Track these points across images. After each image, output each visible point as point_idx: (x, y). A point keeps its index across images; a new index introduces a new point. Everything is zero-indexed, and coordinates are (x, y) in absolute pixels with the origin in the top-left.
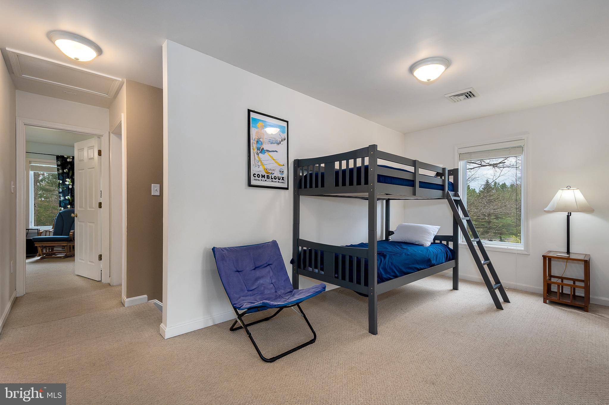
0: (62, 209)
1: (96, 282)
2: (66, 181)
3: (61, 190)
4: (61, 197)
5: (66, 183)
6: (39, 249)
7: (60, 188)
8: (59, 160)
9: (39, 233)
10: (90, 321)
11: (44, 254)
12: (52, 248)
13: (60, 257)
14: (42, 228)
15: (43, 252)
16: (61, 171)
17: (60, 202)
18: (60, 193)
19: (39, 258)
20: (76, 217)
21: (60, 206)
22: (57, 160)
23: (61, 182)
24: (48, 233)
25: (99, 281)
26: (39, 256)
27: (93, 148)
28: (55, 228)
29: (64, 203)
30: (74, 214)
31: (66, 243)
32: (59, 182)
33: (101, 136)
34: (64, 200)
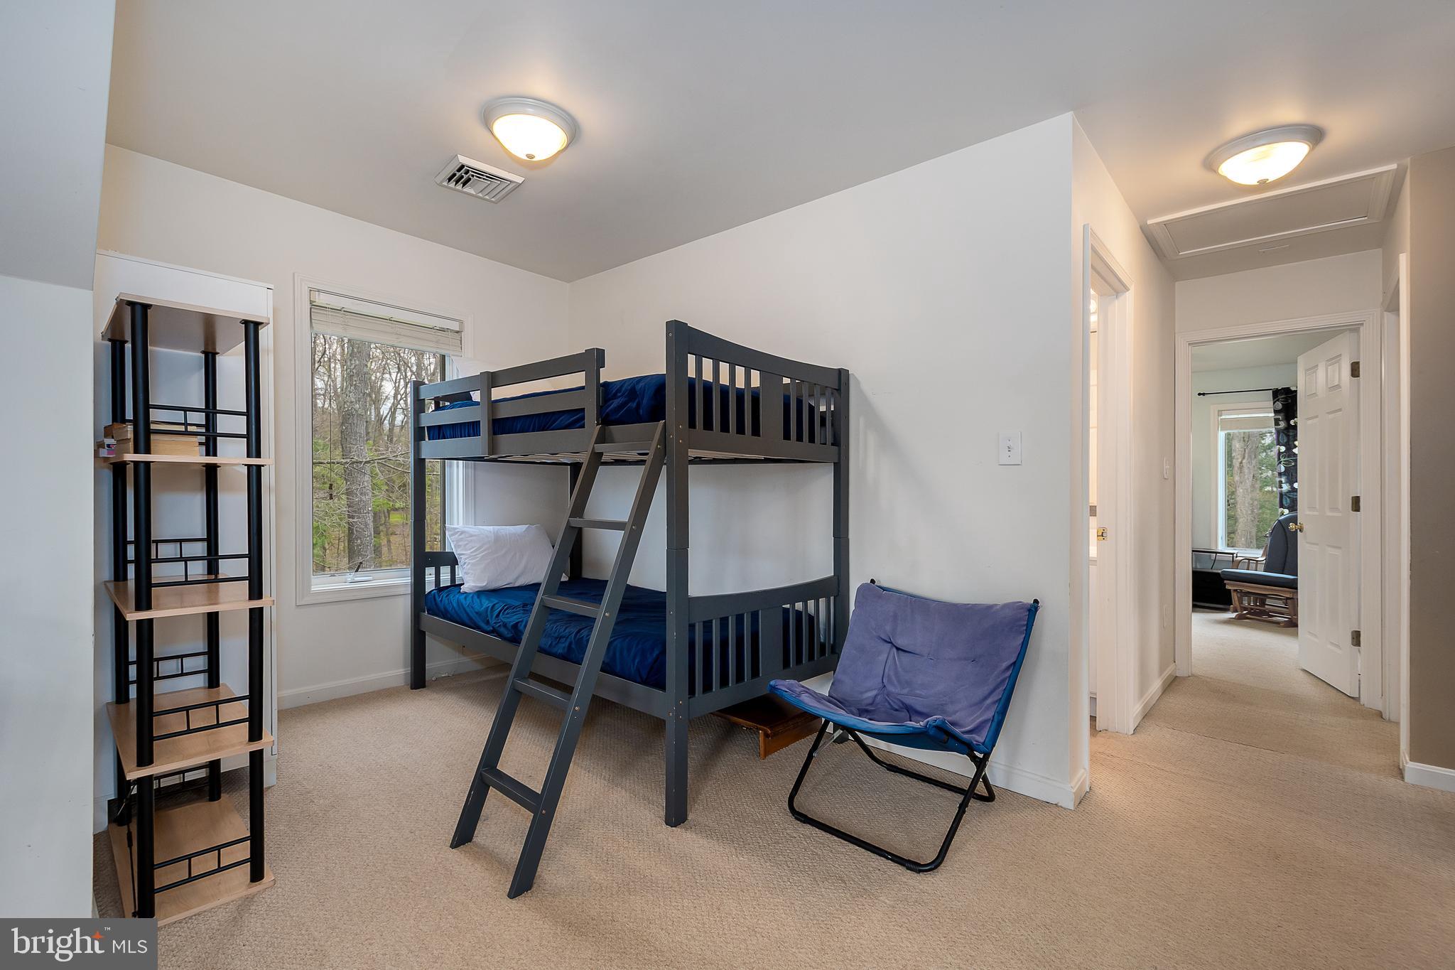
0: (1286, 511)
1: (1343, 696)
2: (1295, 447)
3: (1283, 469)
4: (1283, 485)
5: (1294, 450)
6: (1235, 597)
7: (1280, 463)
8: (1278, 400)
9: (1236, 564)
10: (1299, 772)
11: (1245, 609)
12: (1262, 599)
13: (1278, 623)
14: (1242, 553)
15: (1242, 603)
16: (1282, 425)
17: (1281, 495)
18: (1280, 474)
19: (1234, 615)
20: (1300, 530)
21: (1282, 506)
22: (1273, 399)
23: (1283, 449)
24: (1253, 565)
25: (1353, 698)
26: (1235, 611)
27: (1338, 362)
28: (1270, 555)
29: (1289, 497)
30: (1296, 524)
31: (1290, 592)
32: (1279, 450)
33: (1358, 324)
34: (1289, 492)
